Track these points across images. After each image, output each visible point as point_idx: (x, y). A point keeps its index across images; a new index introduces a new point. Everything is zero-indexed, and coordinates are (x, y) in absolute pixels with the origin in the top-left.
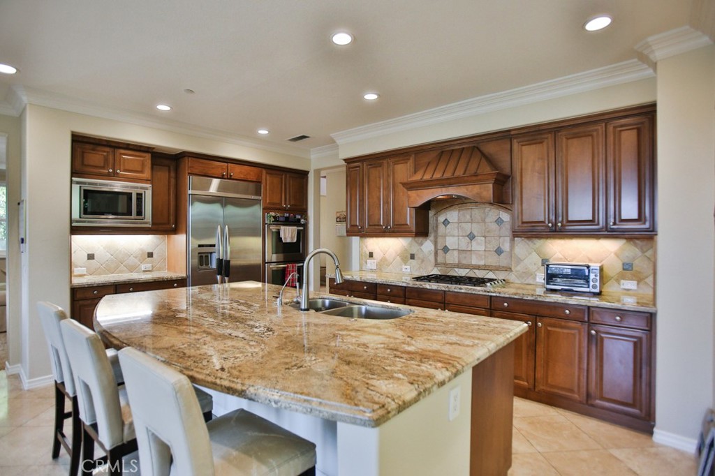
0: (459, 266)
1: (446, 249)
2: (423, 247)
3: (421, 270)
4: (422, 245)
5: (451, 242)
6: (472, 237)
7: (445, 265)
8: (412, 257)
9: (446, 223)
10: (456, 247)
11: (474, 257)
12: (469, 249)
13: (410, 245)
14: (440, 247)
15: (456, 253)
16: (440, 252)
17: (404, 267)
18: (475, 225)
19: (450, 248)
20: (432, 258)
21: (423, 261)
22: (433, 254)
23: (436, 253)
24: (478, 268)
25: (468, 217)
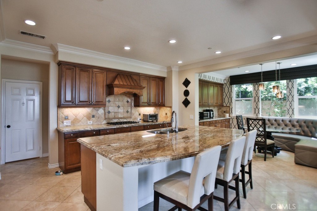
0: (115, 118)
1: (109, 112)
2: (99, 112)
3: (98, 122)
4: (98, 111)
5: (111, 109)
6: (119, 107)
7: (109, 118)
8: (93, 116)
9: (109, 101)
10: (113, 111)
11: (120, 114)
12: (118, 111)
13: (92, 111)
14: (106, 111)
15: (113, 113)
16: (107, 114)
17: (89, 122)
18: (120, 103)
19: (110, 111)
20: (103, 116)
21: (99, 118)
22: (103, 115)
23: (105, 114)
24: (121, 118)
25: (118, 100)
